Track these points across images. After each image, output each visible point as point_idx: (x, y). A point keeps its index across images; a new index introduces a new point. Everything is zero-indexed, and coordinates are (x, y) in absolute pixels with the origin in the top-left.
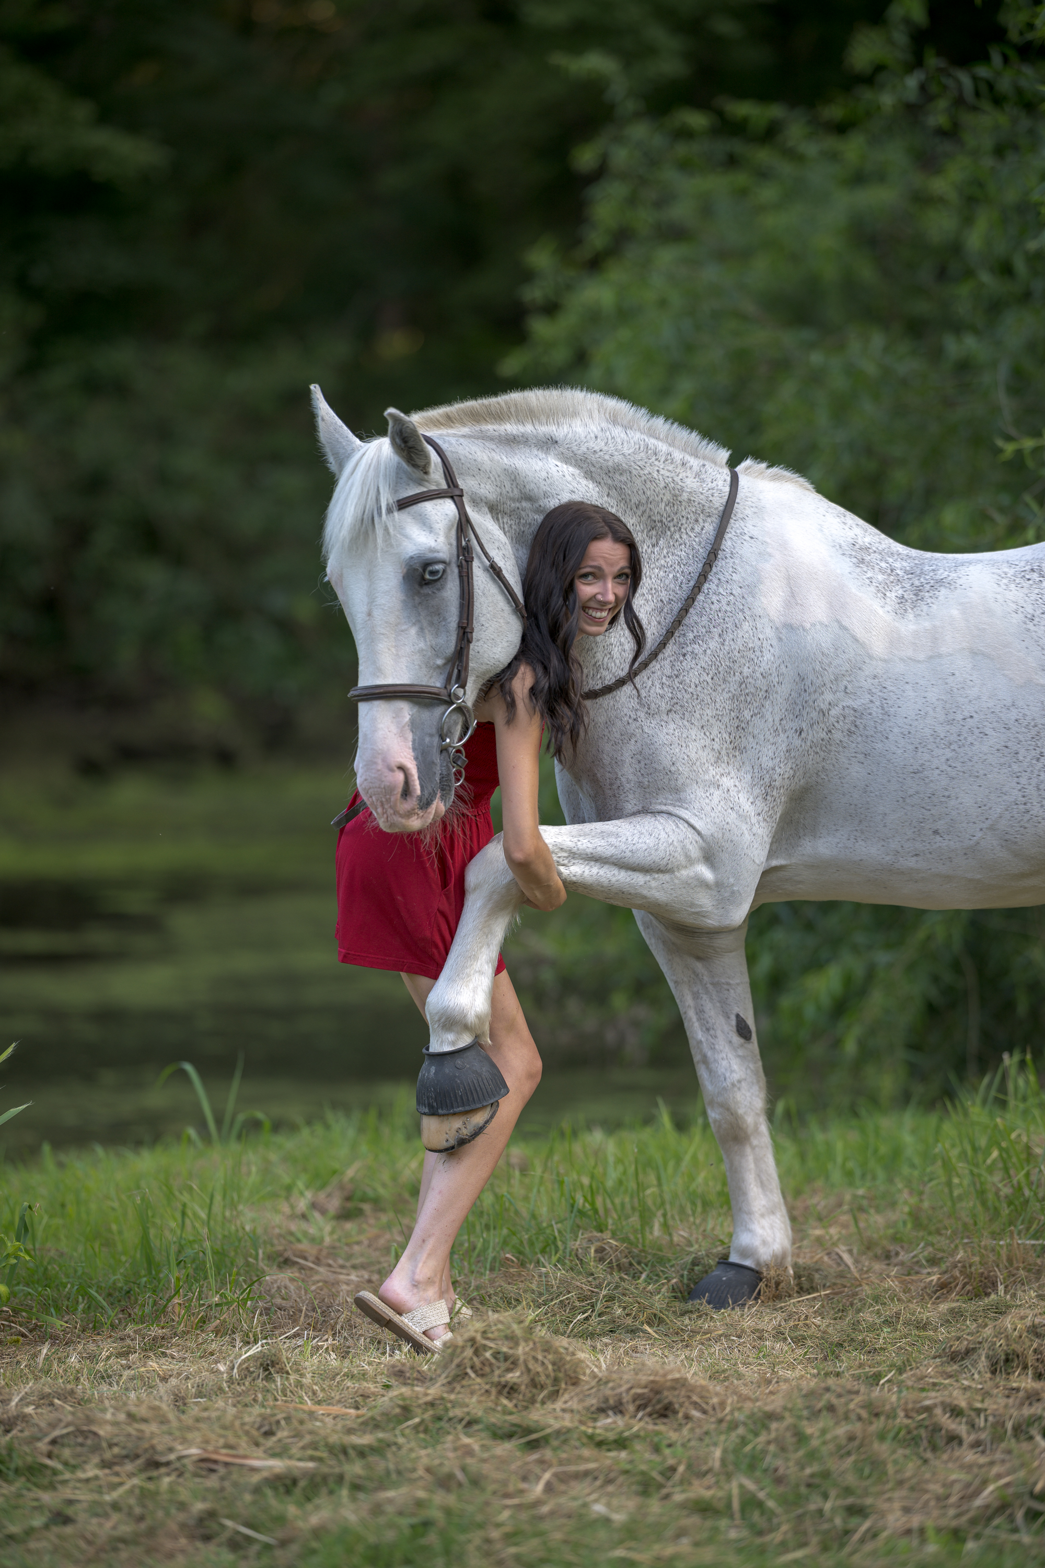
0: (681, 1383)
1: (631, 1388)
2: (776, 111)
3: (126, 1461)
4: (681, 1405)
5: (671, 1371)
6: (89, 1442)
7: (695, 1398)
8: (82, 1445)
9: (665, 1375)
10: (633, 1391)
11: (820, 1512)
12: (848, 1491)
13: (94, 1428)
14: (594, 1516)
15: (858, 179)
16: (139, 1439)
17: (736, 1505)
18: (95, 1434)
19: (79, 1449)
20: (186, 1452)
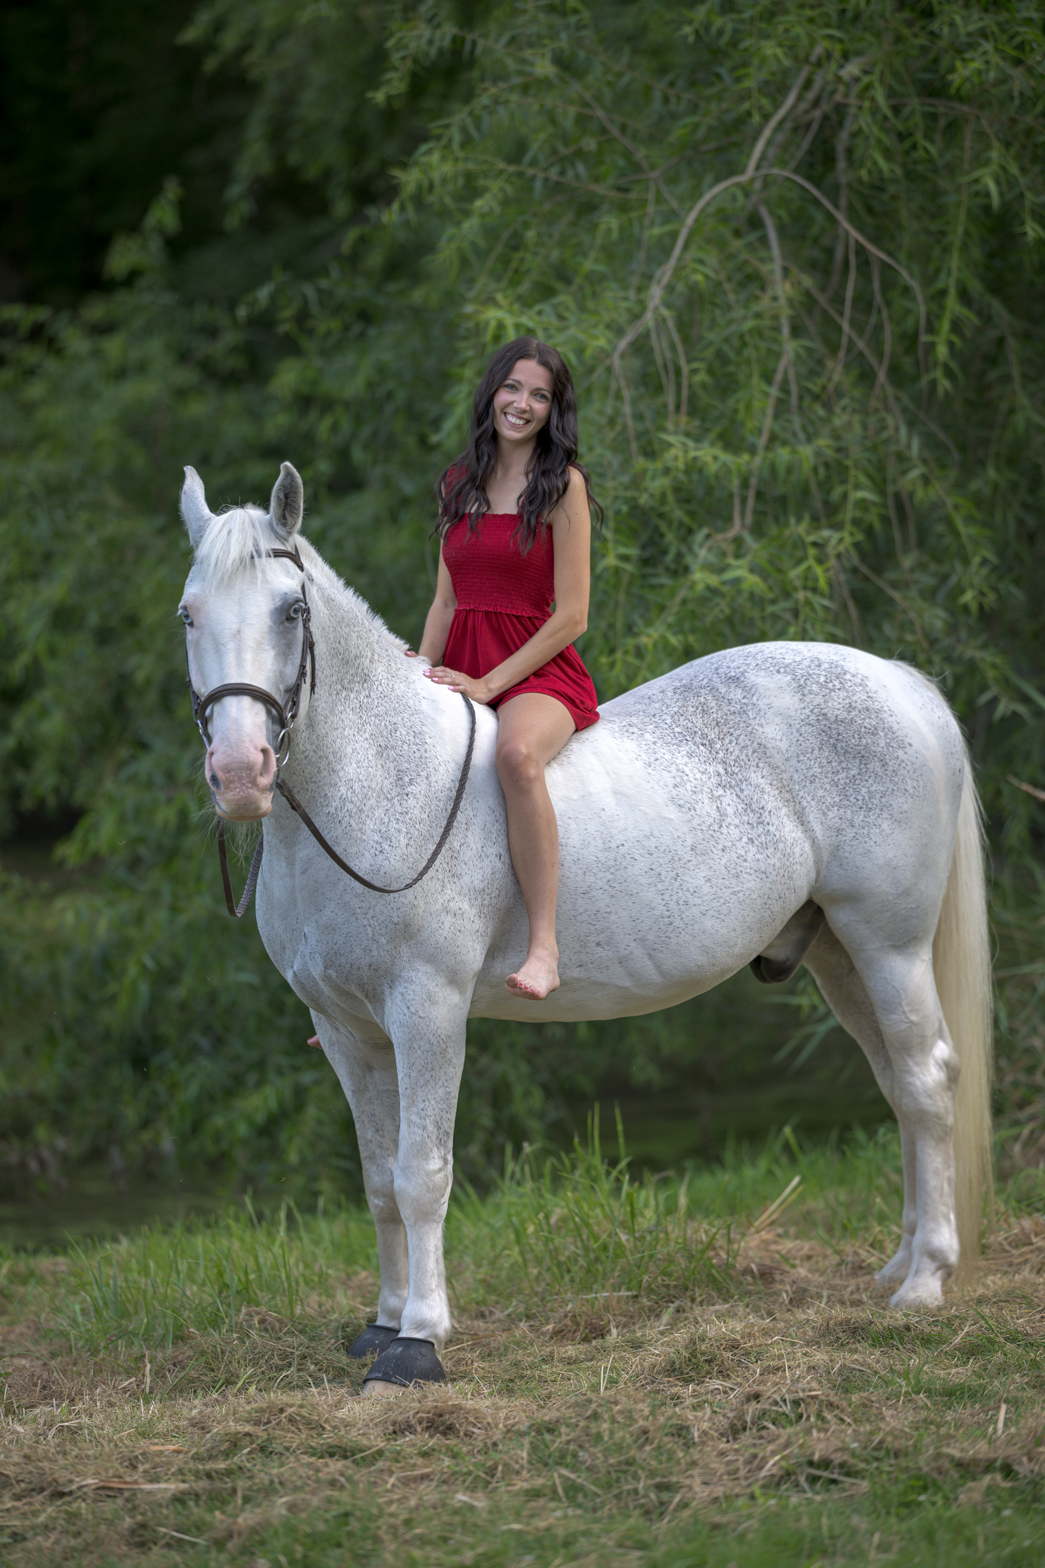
1: (418, 1413)
3: (35, 1493)
4: (461, 1424)
5: (450, 1398)
7: (472, 1419)
9: (444, 1403)
11: (636, 1491)
12: (652, 1474)
16: (41, 1475)
18: (1, 1473)
20: (84, 1483)
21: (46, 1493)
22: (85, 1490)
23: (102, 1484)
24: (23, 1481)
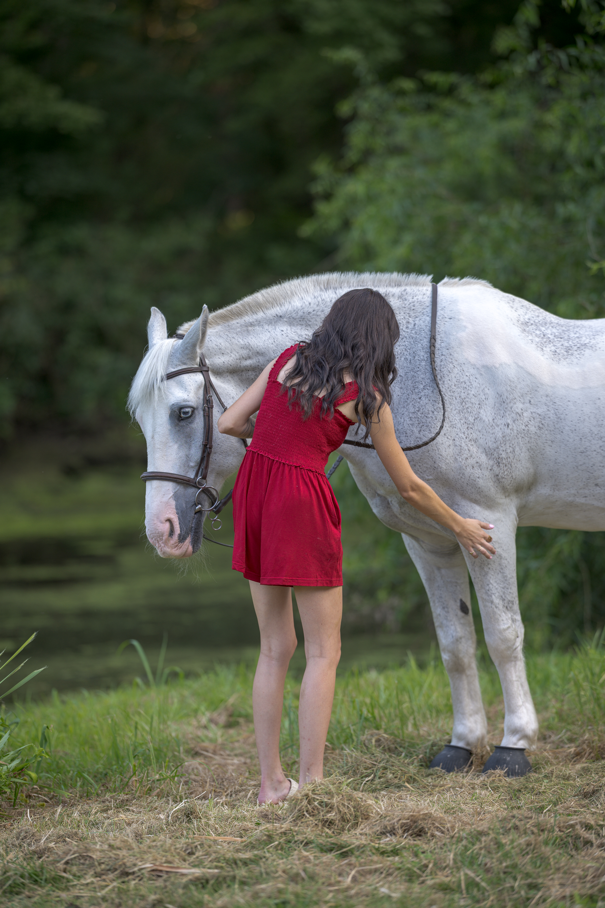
0: (428, 816)
1: (400, 820)
2: (453, 78)
3: (109, 872)
4: (429, 829)
5: (423, 809)
6: (87, 862)
7: (437, 824)
8: (83, 864)
9: (419, 812)
10: (401, 822)
11: (512, 887)
12: (528, 875)
13: (90, 854)
14: (382, 895)
15: (502, 115)
16: (117, 859)
17: (463, 886)
18: (91, 857)
19: (81, 866)
20: (143, 866)
21: (116, 873)
22: (143, 871)
23: (155, 868)
24: (103, 863)
